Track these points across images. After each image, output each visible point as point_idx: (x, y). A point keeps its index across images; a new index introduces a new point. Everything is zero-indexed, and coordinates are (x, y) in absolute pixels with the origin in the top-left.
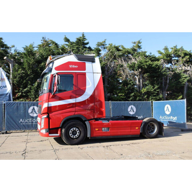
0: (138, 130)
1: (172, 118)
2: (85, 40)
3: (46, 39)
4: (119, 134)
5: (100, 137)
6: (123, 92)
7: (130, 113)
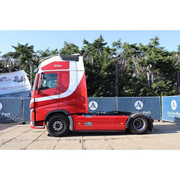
0: (123, 125)
1: (177, 114)
2: (102, 41)
4: (102, 128)
5: (82, 131)
6: (133, 88)
7: (137, 108)
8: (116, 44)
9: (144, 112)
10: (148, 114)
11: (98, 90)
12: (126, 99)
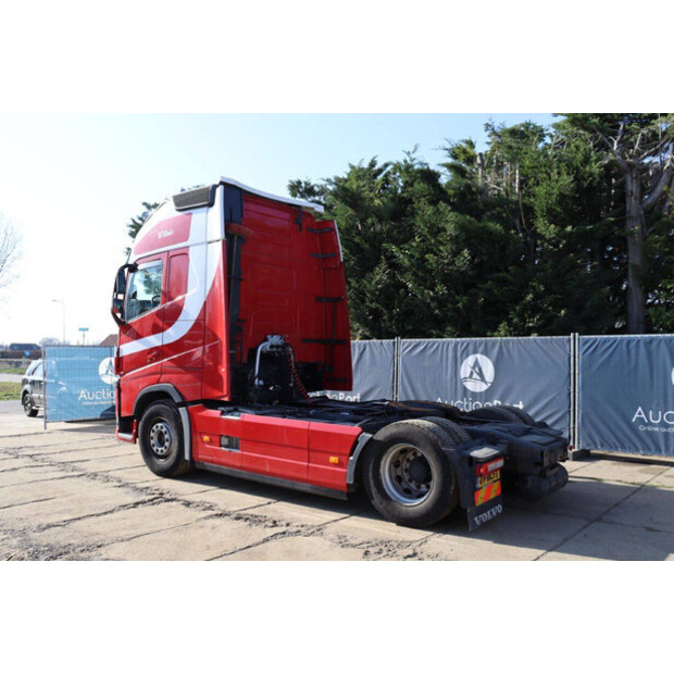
0: (337, 468)
3: (497, 125)
4: (268, 469)
5: (215, 467)
11: (518, 308)
12: (624, 343)
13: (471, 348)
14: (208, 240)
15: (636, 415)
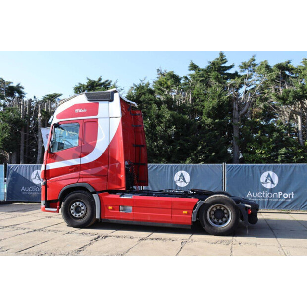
0: (187, 216)
4: (149, 219)
5: (115, 221)
6: (264, 148)
7: (265, 185)
8: (245, 65)
9: (279, 192)
10: (288, 198)
11: (195, 152)
12: (243, 167)
13: (179, 168)
14: (110, 117)
15: (248, 194)
